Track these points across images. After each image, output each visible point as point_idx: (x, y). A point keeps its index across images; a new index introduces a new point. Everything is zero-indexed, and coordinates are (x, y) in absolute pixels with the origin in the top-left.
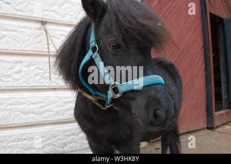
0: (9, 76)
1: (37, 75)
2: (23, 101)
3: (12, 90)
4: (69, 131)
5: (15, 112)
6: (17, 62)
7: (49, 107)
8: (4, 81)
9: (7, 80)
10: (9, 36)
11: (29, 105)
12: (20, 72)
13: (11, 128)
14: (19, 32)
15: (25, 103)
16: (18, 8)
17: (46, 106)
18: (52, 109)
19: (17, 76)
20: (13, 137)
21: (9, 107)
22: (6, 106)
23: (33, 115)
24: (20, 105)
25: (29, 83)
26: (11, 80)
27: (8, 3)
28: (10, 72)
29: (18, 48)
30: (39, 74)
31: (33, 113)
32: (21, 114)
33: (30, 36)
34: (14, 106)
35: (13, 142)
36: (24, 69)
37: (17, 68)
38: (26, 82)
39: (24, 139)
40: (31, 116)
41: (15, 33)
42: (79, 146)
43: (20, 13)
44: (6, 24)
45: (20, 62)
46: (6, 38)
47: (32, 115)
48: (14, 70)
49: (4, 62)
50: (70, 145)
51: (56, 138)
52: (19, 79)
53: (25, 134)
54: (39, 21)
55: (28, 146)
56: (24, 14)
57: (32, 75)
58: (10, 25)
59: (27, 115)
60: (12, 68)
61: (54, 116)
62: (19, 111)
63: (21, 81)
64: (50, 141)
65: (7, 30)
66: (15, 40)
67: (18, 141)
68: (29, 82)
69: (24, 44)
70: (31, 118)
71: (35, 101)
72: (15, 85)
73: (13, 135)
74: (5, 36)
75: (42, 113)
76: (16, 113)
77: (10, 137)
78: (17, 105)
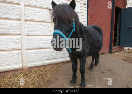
0: (38, 30)
1: (48, 30)
2: (42, 39)
3: (39, 35)
6: (40, 25)
8: (35, 32)
9: (37, 31)
11: (45, 41)
13: (38, 49)
14: (41, 13)
16: (40, 3)
19: (40, 30)
20: (39, 52)
22: (36, 41)
27: (37, 1)
29: (41, 19)
31: (46, 44)
32: (42, 44)
33: (45, 15)
35: (39, 54)
36: (43, 27)
37: (40, 27)
39: (43, 53)
41: (40, 13)
42: (62, 56)
43: (41, 6)
44: (36, 10)
45: (42, 25)
46: (36, 15)
47: (46, 45)
48: (39, 28)
49: (36, 24)
50: (59, 56)
51: (54, 53)
52: (41, 31)
53: (43, 51)
54: (48, 9)
55: (44, 55)
56: (43, 6)
57: (46, 30)
58: (37, 10)
59: (44, 44)
60: (39, 27)
64: (52, 54)
65: (36, 12)
66: (39, 16)
67: (41, 54)
69: (43, 18)
71: (47, 40)
72: (40, 33)
74: (36, 14)
76: (40, 44)
77: (38, 52)
78: (40, 41)
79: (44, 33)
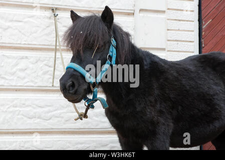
0: (13, 74)
1: (45, 73)
2: (27, 103)
4: (81, 144)
5: (18, 115)
6: (22, 58)
7: (59, 112)
8: (7, 79)
9: (12, 78)
10: (14, 28)
11: (34, 108)
12: (26, 69)
13: (13, 133)
14: (26, 22)
15: (30, 106)
17: (55, 110)
18: (62, 115)
19: (22, 74)
21: (11, 109)
22: (9, 108)
23: (39, 120)
24: (24, 107)
25: (36, 83)
26: (16, 78)
28: (14, 70)
29: (23, 41)
30: (48, 72)
31: (39, 118)
32: (25, 118)
33: (38, 27)
34: (17, 109)
36: (31, 66)
37: (23, 64)
38: (32, 81)
40: (36, 121)
44: (10, 14)
45: (27, 57)
46: (10, 30)
48: (19, 67)
49: (8, 57)
52: (24, 78)
53: (28, 142)
54: (50, 8)
57: (40, 74)
58: (15, 15)
59: (33, 120)
60: (17, 65)
61: (64, 124)
62: (23, 115)
63: (26, 80)
66: (20, 32)
68: (36, 81)
69: (31, 36)
70: (36, 123)
73: (14, 142)
74: (9, 27)
75: (50, 119)
76: (19, 117)
77: (11, 143)
78: (21, 107)
79: (32, 84)
